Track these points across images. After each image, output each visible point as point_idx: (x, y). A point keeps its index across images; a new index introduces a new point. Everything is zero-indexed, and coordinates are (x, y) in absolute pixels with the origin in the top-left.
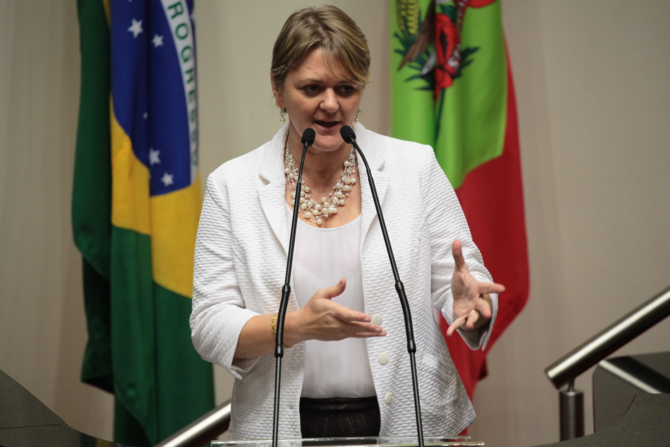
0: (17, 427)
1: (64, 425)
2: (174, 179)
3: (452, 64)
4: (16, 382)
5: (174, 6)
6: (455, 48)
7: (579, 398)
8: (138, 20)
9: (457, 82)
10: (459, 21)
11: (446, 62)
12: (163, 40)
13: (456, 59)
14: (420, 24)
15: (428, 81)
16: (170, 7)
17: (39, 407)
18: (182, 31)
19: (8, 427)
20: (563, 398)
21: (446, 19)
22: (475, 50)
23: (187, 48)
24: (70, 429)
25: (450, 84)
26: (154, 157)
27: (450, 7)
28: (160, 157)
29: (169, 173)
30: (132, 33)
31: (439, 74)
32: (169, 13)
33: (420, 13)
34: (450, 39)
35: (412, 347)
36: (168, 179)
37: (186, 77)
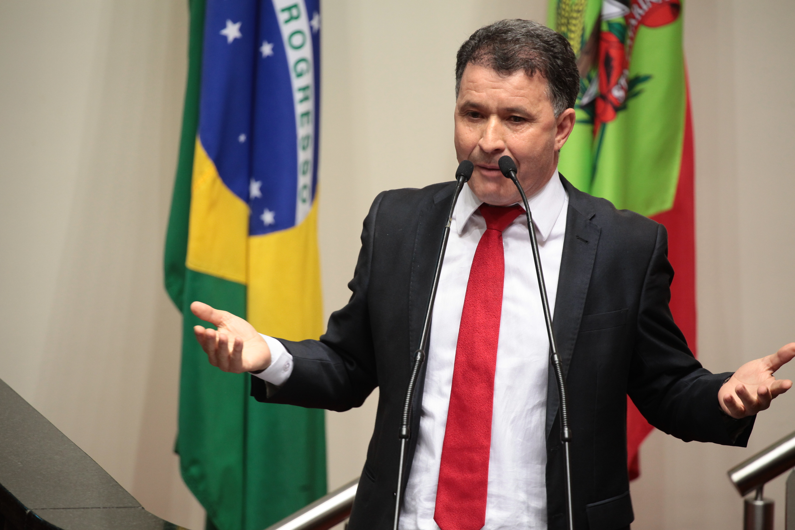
0: (84, 508)
1: (140, 508)
2: (275, 218)
3: (617, 93)
4: (85, 453)
5: (289, 9)
6: (621, 74)
7: (769, 508)
8: (235, 22)
9: (621, 115)
10: (628, 42)
11: (610, 91)
12: (273, 49)
13: (622, 88)
14: (583, 43)
15: (588, 113)
16: (283, 10)
17: (111, 485)
18: (297, 40)
19: (72, 507)
20: (748, 507)
21: (614, 39)
22: (646, 78)
23: (302, 60)
24: (147, 513)
25: (613, 118)
26: (255, 189)
27: (620, 24)
28: (262, 189)
29: (271, 210)
30: (225, 38)
31: (600, 104)
32: (282, 17)
33: (584, 29)
34: (615, 64)
35: (566, 435)
36: (268, 217)
37: (298, 96)
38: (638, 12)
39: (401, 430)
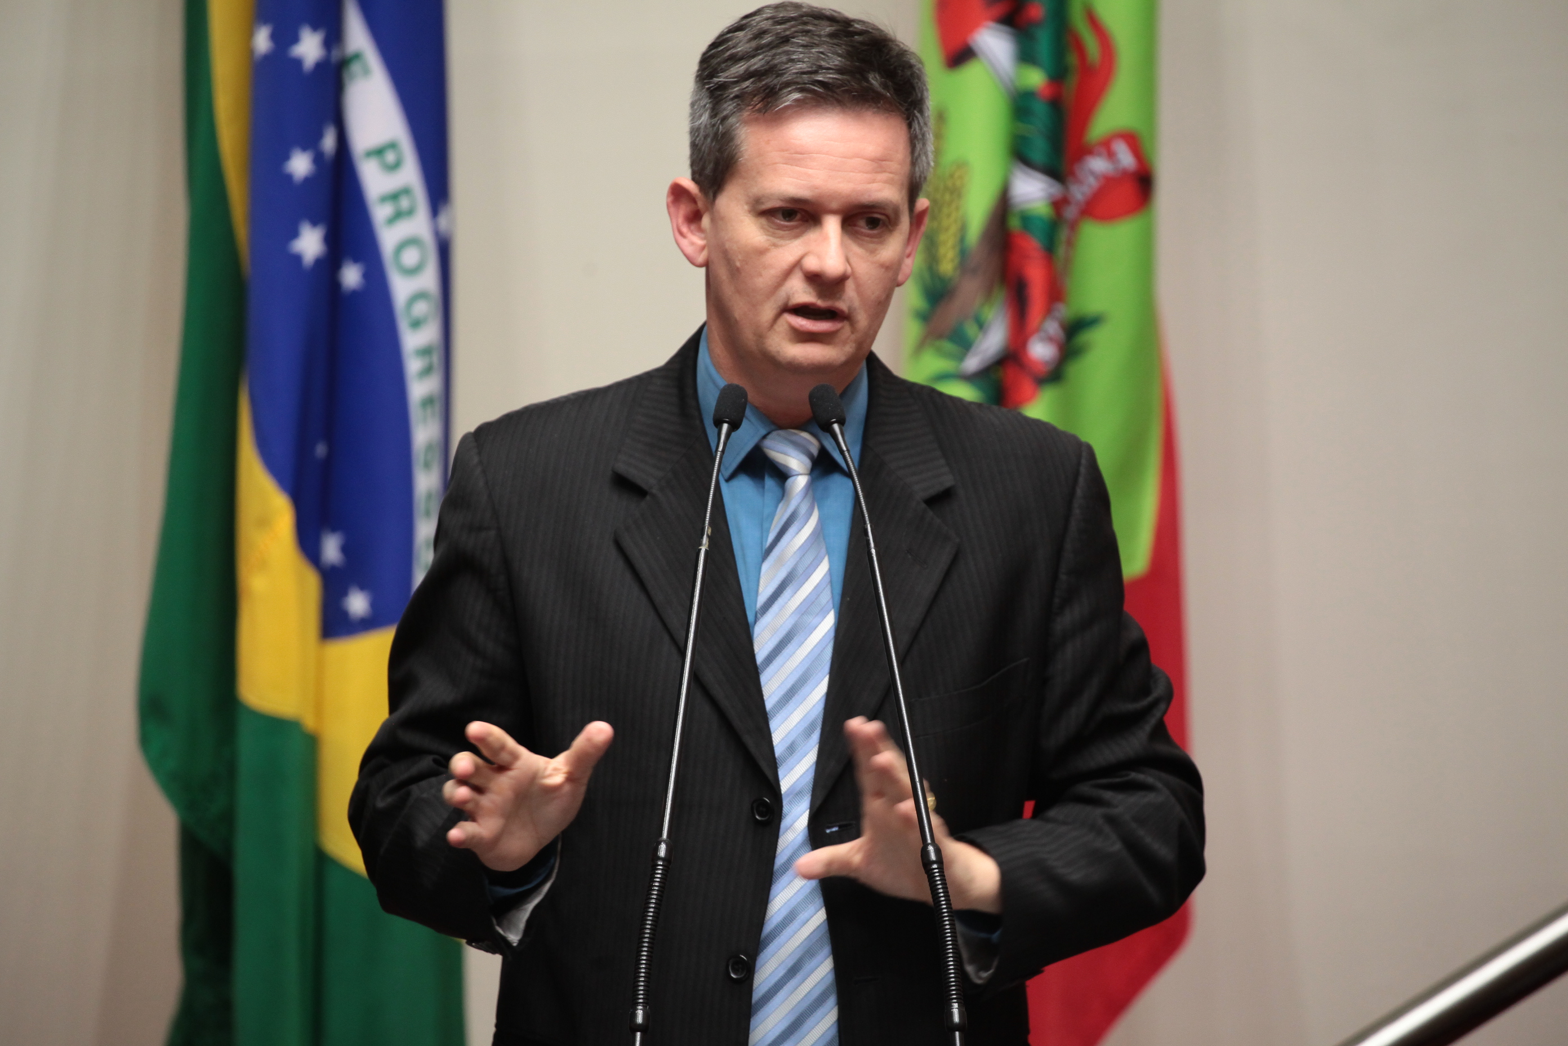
2: (372, 603)
3: (1041, 350)
5: (394, 197)
6: (1049, 312)
8: (314, 223)
9: (1050, 393)
10: (1061, 251)
11: (1026, 346)
12: (365, 276)
13: (1050, 339)
14: (965, 253)
15: (980, 386)
16: (383, 200)
18: (410, 257)
21: (1034, 244)
22: (1096, 320)
23: (420, 296)
26: (331, 549)
27: (1044, 218)
28: (345, 549)
29: (362, 587)
30: (298, 258)
31: (1011, 375)
32: (380, 213)
33: (964, 228)
34: (1036, 291)
35: (956, 1019)
36: (358, 603)
37: (413, 365)
38: (1080, 192)
39: (634, 1015)
